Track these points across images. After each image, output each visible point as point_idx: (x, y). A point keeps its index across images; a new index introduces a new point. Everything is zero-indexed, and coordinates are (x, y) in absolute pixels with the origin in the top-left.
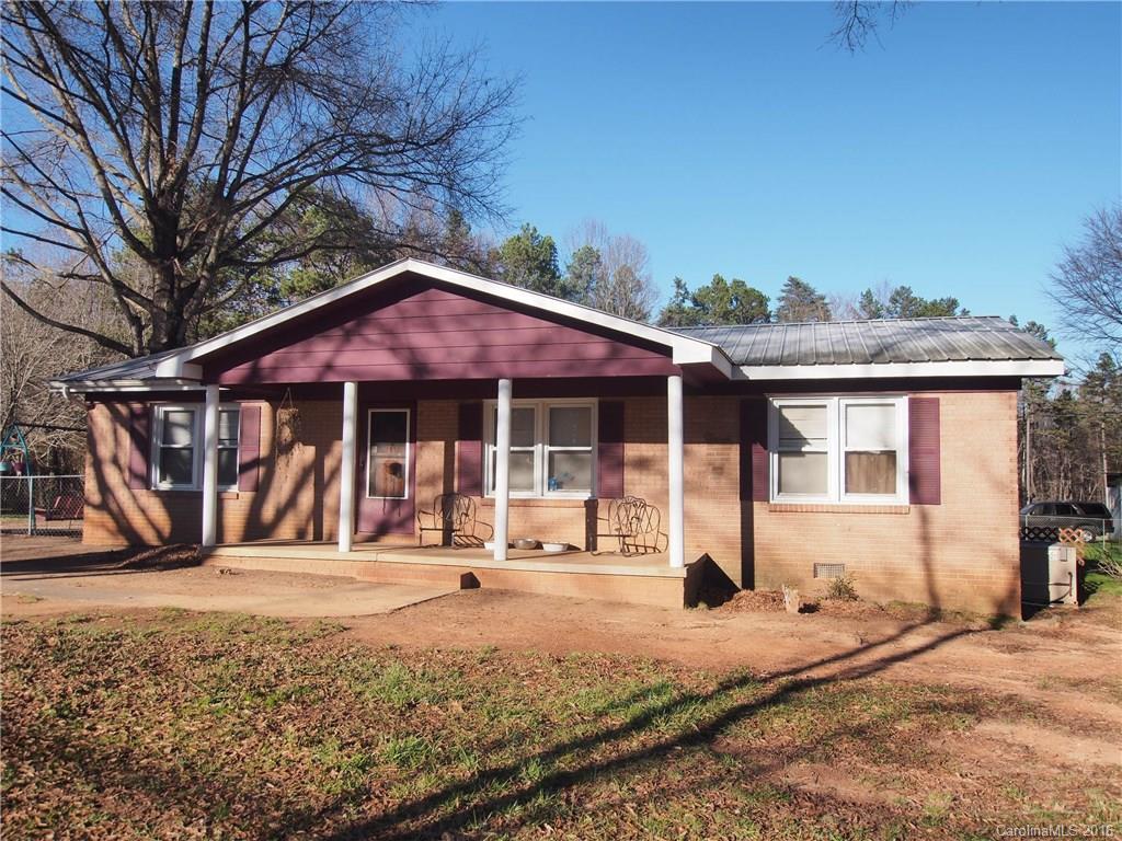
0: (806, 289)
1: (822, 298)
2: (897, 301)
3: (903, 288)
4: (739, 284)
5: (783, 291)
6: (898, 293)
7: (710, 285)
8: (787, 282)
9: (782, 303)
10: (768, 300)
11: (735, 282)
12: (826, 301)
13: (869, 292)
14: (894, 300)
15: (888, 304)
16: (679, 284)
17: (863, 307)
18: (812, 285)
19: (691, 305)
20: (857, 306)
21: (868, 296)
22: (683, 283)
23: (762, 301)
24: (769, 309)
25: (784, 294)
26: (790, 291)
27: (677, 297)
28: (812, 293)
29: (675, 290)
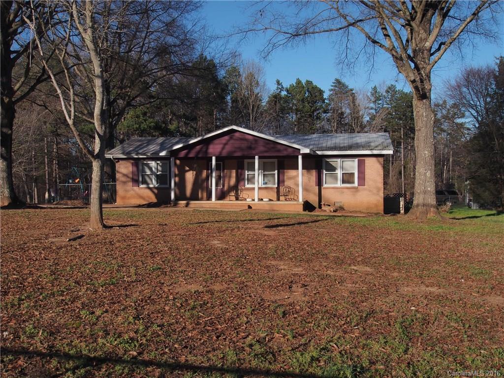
0: (344, 85)
1: (352, 90)
2: (389, 92)
3: (392, 85)
4: (309, 83)
5: (332, 86)
6: (389, 88)
7: (295, 85)
8: (334, 81)
9: (331, 93)
10: (324, 92)
11: (308, 81)
12: (354, 92)
13: (375, 87)
14: (387, 92)
15: (384, 94)
16: (278, 83)
17: (373, 94)
18: (347, 84)
19: (286, 93)
20: (369, 94)
21: (375, 88)
22: (281, 82)
23: (321, 92)
24: (324, 97)
25: (332, 88)
26: (336, 86)
27: (277, 89)
28: (347, 87)
29: (276, 86)
